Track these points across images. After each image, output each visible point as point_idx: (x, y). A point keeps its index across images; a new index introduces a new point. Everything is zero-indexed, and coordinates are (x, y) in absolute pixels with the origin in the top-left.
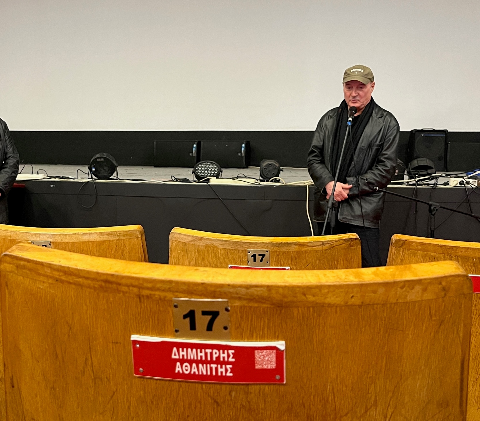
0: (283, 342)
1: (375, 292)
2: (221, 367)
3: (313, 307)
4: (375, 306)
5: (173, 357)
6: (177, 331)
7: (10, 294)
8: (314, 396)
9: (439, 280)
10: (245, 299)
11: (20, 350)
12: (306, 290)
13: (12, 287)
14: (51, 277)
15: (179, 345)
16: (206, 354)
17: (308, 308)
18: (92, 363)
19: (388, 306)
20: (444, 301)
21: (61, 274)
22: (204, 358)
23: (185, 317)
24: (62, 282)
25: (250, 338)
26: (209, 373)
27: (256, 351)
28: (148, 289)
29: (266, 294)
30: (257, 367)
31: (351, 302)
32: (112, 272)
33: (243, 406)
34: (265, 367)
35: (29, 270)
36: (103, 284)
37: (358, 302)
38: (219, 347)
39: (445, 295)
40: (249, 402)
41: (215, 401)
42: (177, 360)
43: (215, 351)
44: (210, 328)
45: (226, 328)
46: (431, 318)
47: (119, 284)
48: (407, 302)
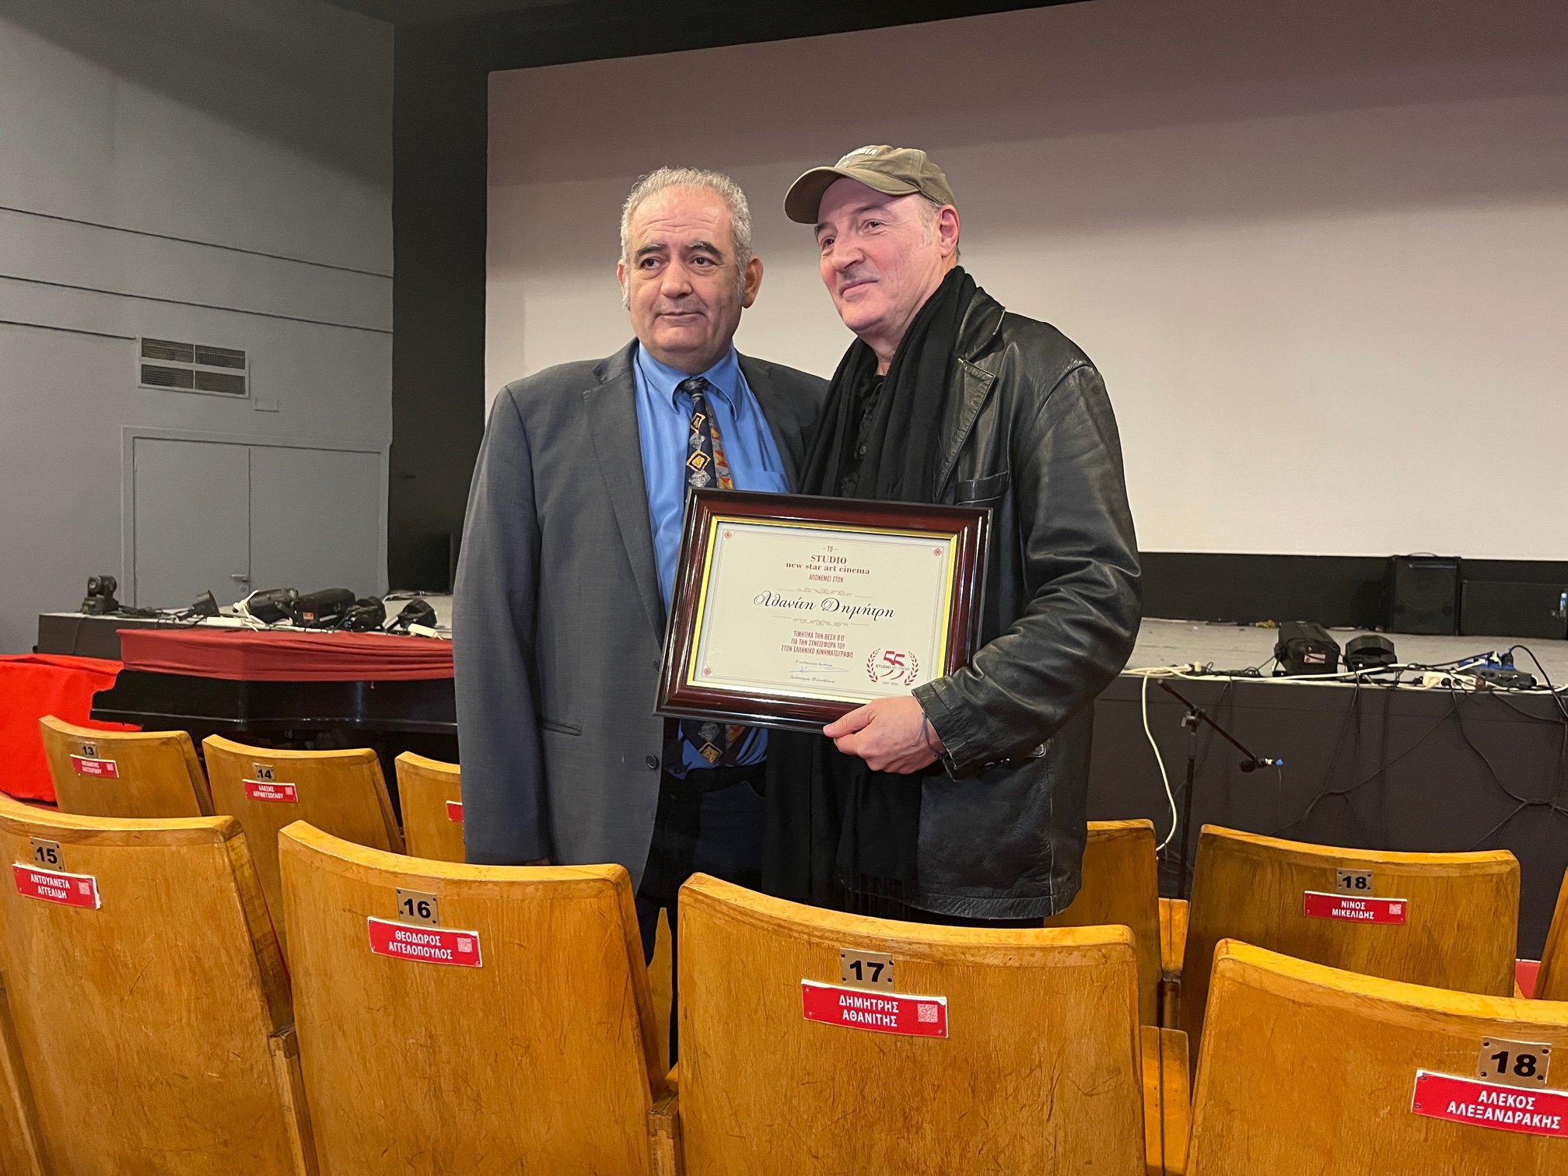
0: (945, 998)
1: (1033, 955)
2: (886, 1018)
3: (973, 967)
4: (1034, 970)
5: (841, 1004)
6: (844, 979)
7: (687, 925)
8: (977, 1053)
9: (1099, 947)
10: (908, 955)
11: (695, 982)
12: (966, 949)
13: (689, 919)
14: (727, 915)
15: (847, 994)
16: (871, 1003)
17: (968, 967)
18: (764, 1003)
19: (1047, 969)
20: (1104, 968)
21: (737, 913)
22: (869, 1008)
23: (852, 966)
24: (738, 921)
25: (914, 992)
26: (874, 1022)
27: (919, 1005)
28: (817, 937)
29: (927, 950)
30: (919, 1020)
31: (1009, 963)
32: (784, 916)
33: (908, 1057)
34: (928, 1020)
35: (706, 905)
36: (776, 927)
37: (1017, 965)
38: (884, 998)
39: (1106, 962)
40: (914, 1054)
41: (881, 1050)
42: (844, 1007)
43: (880, 1001)
44: (875, 979)
45: (890, 980)
46: (1093, 983)
47: (791, 930)
48: (1066, 967)
